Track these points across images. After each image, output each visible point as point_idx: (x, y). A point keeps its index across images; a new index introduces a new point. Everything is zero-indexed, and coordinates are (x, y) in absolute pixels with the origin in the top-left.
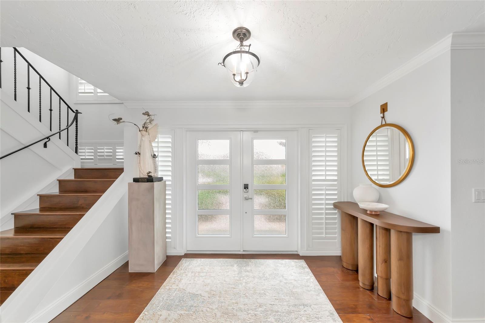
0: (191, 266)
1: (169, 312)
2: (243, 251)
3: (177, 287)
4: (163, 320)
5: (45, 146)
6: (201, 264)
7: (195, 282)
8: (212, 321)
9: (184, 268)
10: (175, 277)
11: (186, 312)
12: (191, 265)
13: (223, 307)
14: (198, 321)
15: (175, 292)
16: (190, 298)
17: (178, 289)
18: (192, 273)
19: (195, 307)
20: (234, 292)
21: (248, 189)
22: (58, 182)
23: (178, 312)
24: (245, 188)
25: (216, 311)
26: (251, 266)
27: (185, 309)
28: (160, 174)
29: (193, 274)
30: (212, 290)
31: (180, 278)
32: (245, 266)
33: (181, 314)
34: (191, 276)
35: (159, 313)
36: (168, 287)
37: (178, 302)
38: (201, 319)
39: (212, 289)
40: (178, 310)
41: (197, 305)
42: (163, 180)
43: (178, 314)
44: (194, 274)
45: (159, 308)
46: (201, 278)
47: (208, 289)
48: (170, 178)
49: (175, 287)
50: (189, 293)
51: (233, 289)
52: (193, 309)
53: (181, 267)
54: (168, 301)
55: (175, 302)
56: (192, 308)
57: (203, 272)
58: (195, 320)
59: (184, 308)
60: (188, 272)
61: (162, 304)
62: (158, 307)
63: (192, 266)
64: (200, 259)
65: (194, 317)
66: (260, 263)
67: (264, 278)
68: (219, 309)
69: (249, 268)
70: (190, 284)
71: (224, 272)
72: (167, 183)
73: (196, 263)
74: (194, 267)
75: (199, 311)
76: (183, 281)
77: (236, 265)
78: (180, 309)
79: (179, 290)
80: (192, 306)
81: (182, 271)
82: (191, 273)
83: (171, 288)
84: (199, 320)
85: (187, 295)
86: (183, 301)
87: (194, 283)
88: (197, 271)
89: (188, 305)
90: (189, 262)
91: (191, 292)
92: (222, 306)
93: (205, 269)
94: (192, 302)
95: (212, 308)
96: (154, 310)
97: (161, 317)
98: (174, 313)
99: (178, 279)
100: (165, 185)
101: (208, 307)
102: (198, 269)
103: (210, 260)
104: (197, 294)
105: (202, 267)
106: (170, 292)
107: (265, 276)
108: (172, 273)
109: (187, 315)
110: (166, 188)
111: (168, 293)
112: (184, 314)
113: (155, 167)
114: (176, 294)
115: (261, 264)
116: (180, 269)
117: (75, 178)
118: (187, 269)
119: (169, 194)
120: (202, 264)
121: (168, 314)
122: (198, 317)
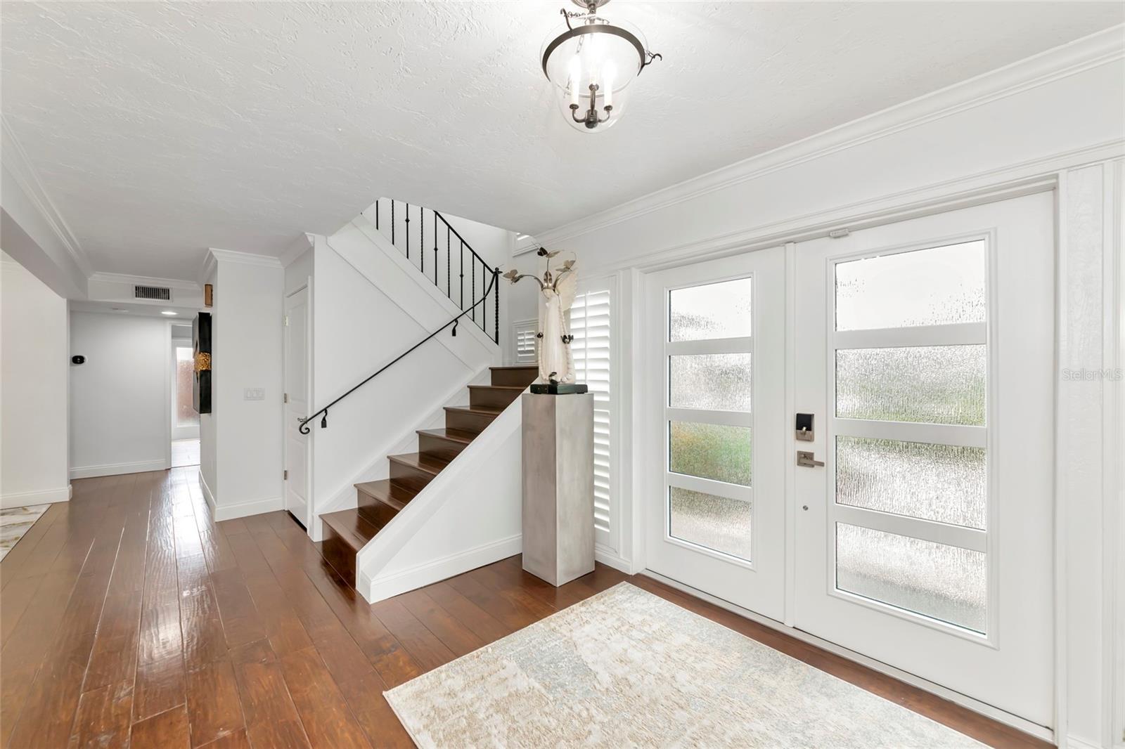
0: (627, 605)
1: (519, 671)
2: (794, 628)
3: (568, 634)
4: (500, 679)
5: (454, 333)
6: (653, 611)
7: (608, 642)
8: (572, 741)
9: (611, 603)
10: (581, 612)
11: (543, 691)
12: (630, 602)
13: (616, 731)
14: (549, 721)
15: (558, 641)
16: (573, 668)
17: (565, 638)
18: (618, 619)
19: (566, 691)
20: (672, 715)
21: (809, 429)
22: (469, 389)
23: (532, 680)
24: (799, 427)
25: (598, 727)
26: (783, 679)
27: (547, 683)
28: (579, 379)
29: (617, 624)
30: (626, 679)
31: (588, 619)
32: (763, 669)
33: (533, 687)
34: (610, 626)
35: (505, 662)
36: (553, 625)
37: (546, 663)
38: (556, 721)
39: (628, 677)
40: (535, 678)
41: (572, 691)
42: (587, 392)
43: (529, 684)
44: (620, 625)
45: (512, 653)
46: (626, 639)
47: (620, 671)
48: (606, 388)
49: (565, 633)
50: (579, 657)
51: (677, 707)
52: (560, 693)
53: (606, 598)
54: (533, 650)
55: (542, 659)
56: (559, 689)
57: (641, 631)
58: (544, 716)
59: (548, 680)
60: (612, 614)
61: (520, 651)
62: (513, 650)
63: (630, 605)
64: (659, 598)
65: (547, 709)
66: (822, 687)
67: (799, 736)
68: (606, 730)
69: (769, 681)
70: (596, 640)
71: (690, 655)
72: (596, 398)
73: (643, 604)
74: (632, 611)
75: (565, 704)
76: (587, 628)
77: (738, 655)
78: (540, 677)
79: (566, 641)
80: (562, 686)
81: (602, 608)
82: (615, 619)
83: (557, 628)
84: (551, 719)
85: (571, 659)
86: (556, 666)
87: (604, 643)
88: (631, 622)
89: (558, 678)
90: (632, 594)
91: (582, 658)
92: (617, 726)
93: (650, 625)
94: (569, 679)
95: (594, 715)
96: (502, 653)
97: (504, 670)
98: (524, 678)
99: (582, 620)
100: (591, 403)
101: (587, 710)
102: (636, 619)
103: (680, 612)
104: (591, 670)
105: (648, 617)
106: (550, 637)
107: (809, 733)
108: (581, 602)
109: (541, 696)
110: (595, 410)
111: (545, 636)
112: (538, 691)
113: (568, 363)
114: (556, 645)
115: (824, 690)
116: (602, 600)
117: (492, 384)
118: (615, 608)
119: (604, 425)
120: (656, 611)
121: (514, 673)
122: (554, 713)
